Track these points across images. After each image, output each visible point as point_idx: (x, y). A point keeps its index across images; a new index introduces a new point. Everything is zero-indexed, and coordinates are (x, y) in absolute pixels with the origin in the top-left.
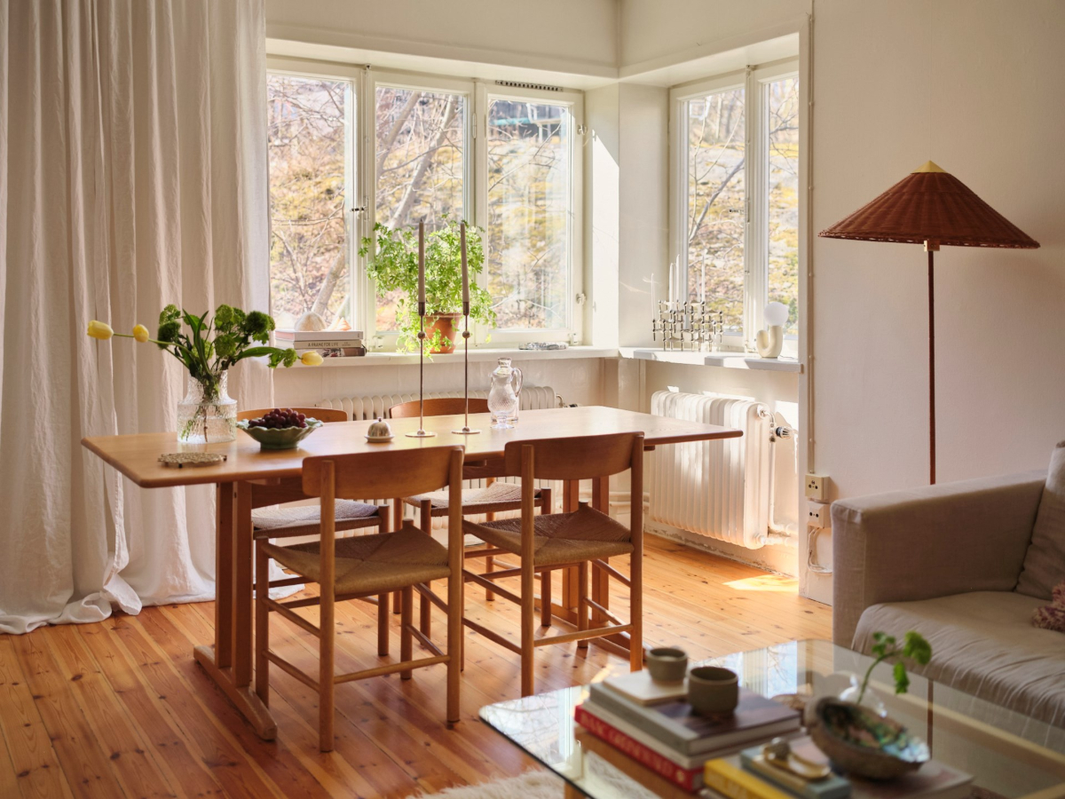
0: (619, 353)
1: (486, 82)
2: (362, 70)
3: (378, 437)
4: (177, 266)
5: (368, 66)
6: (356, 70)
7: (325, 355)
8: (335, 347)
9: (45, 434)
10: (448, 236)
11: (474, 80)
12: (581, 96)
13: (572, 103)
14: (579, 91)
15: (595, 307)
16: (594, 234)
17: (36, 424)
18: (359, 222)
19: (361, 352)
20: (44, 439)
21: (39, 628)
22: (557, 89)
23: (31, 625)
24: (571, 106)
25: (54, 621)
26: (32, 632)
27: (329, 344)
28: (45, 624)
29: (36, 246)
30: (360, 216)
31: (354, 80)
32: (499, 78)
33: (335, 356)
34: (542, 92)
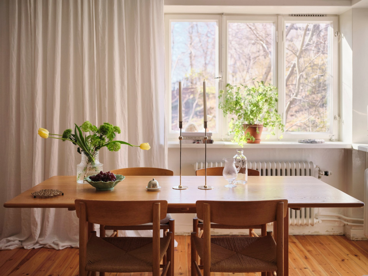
0: (352, 147)
1: (283, 15)
2: (221, 16)
3: (151, 188)
4: (125, 104)
5: (223, 14)
6: (218, 16)
7: (194, 143)
8: (198, 139)
9: (72, 171)
10: (253, 89)
11: (277, 15)
12: (337, 17)
13: (332, 22)
14: (336, 15)
15: (343, 122)
16: (343, 86)
17: (69, 167)
18: (219, 83)
19: (211, 142)
20: (72, 173)
21: (66, 248)
22: (323, 16)
23: (63, 246)
24: (331, 23)
25: (73, 246)
26: (63, 250)
27: (196, 138)
28: (69, 246)
29: (70, 96)
30: (220, 81)
31: (217, 20)
32: (291, 13)
33: (198, 143)
34: (315, 17)
